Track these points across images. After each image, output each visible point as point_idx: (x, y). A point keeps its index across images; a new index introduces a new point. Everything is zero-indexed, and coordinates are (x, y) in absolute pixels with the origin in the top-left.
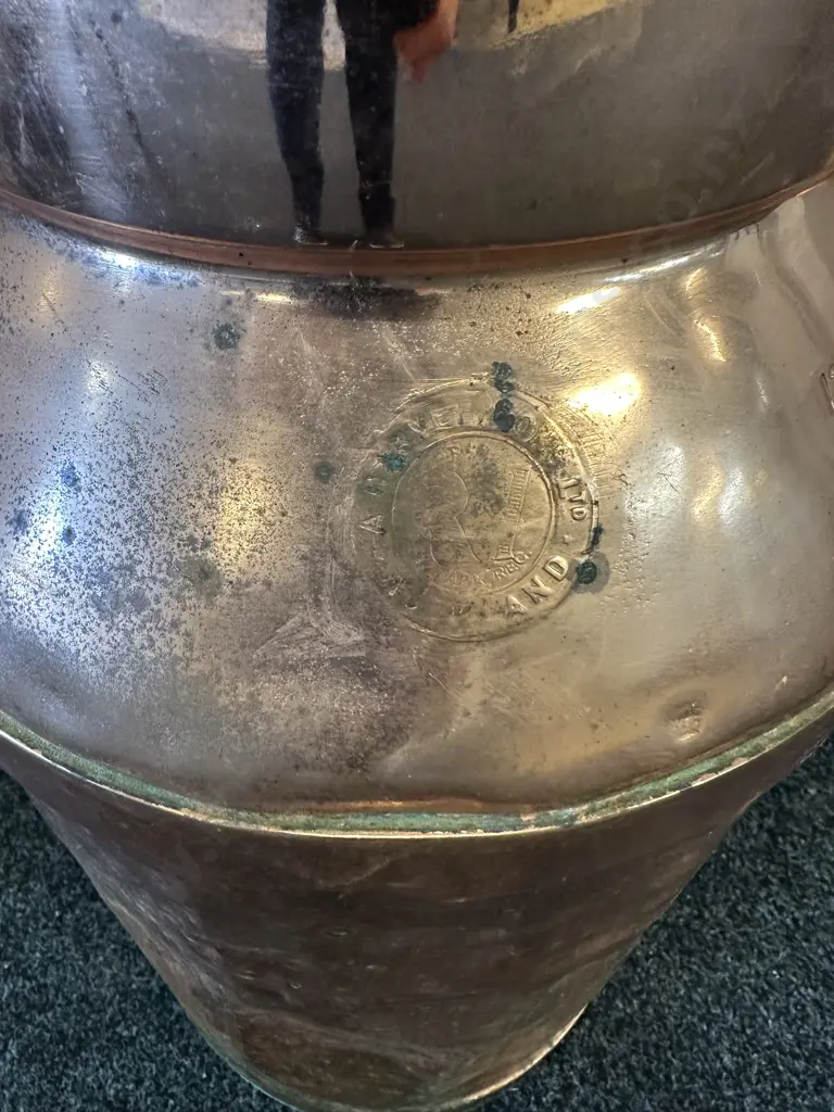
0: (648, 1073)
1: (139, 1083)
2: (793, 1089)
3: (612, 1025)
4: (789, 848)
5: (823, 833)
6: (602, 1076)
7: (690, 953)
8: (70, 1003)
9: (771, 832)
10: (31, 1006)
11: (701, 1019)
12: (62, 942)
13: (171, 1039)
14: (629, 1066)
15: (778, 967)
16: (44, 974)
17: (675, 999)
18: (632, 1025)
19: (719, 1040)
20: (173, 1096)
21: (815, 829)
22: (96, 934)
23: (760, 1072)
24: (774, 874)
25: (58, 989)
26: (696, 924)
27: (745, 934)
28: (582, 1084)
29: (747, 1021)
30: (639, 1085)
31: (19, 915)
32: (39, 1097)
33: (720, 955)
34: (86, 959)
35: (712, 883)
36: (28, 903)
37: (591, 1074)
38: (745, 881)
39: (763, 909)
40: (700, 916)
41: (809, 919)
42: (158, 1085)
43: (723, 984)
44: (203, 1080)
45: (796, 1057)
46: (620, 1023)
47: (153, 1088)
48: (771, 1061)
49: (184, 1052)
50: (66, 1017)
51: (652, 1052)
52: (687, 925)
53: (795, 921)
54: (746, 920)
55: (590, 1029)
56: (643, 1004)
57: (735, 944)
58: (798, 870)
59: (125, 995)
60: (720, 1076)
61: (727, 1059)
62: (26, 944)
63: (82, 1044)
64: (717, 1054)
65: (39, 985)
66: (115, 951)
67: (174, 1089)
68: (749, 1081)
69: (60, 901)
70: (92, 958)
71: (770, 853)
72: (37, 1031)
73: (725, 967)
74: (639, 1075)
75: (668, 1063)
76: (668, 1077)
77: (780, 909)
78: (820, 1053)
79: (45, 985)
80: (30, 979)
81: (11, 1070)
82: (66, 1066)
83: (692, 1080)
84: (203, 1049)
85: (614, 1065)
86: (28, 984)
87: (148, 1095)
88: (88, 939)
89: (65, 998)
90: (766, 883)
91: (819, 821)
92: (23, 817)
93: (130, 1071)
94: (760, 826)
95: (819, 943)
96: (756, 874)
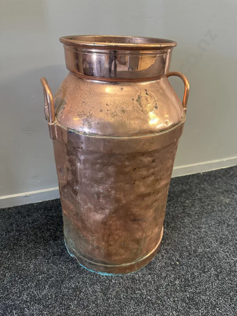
0: (175, 249)
1: (79, 283)
2: (199, 244)
3: (167, 245)
4: (187, 211)
5: (191, 207)
6: (168, 252)
7: (176, 230)
8: (57, 275)
9: (183, 209)
10: (48, 278)
11: (181, 239)
12: (50, 265)
13: (83, 273)
14: (172, 249)
15: (191, 228)
16: (48, 272)
17: (176, 237)
18: (170, 243)
19: (185, 241)
20: (87, 282)
21: (190, 207)
22: (58, 261)
23: (193, 243)
24: (186, 215)
25: (53, 273)
26: (175, 226)
27: (184, 225)
28: (165, 254)
29: (189, 237)
30: (174, 252)
31: (37, 264)
32: (57, 293)
33: (181, 229)
34: (57, 266)
35: (176, 219)
36: (38, 261)
37: (166, 253)
38: (181, 217)
39: (186, 220)
40: (176, 224)
41: (193, 220)
42: (83, 282)
43: (183, 233)
44: (93, 278)
45: (198, 239)
46: (168, 244)
47: (82, 282)
48: (194, 241)
49: (87, 275)
50: (57, 277)
51: (175, 246)
52: (174, 226)
53: (191, 221)
54: (184, 223)
55: (164, 246)
56: (171, 240)
57: (183, 227)
58: (189, 214)
59: (69, 270)
60: (187, 246)
61: (187, 243)
62: (42, 268)
63: (62, 281)
64: (186, 243)
65: (48, 274)
66: (63, 263)
67: (87, 281)
68: (192, 245)
69: (46, 258)
70: (59, 266)
71: (184, 212)
72: (51, 282)
73: (183, 231)
74: (174, 250)
75: (178, 247)
76: (179, 249)
77: (188, 220)
78: (201, 238)
79: (50, 274)
80: (45, 274)
81: (48, 291)
82: (61, 285)
83: (183, 248)
84: (90, 273)
85: (169, 250)
86: (45, 275)
87: (81, 284)
88: (56, 263)
89: (55, 274)
90: (185, 217)
91: (190, 206)
92: (30, 246)
93: (76, 282)
94: (181, 209)
95: (196, 223)
96: (183, 216)
